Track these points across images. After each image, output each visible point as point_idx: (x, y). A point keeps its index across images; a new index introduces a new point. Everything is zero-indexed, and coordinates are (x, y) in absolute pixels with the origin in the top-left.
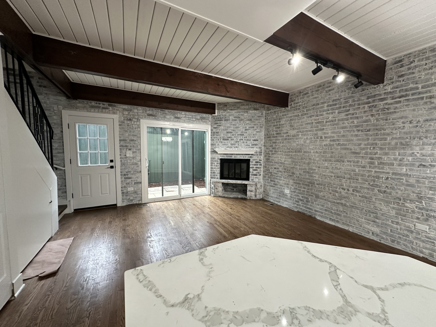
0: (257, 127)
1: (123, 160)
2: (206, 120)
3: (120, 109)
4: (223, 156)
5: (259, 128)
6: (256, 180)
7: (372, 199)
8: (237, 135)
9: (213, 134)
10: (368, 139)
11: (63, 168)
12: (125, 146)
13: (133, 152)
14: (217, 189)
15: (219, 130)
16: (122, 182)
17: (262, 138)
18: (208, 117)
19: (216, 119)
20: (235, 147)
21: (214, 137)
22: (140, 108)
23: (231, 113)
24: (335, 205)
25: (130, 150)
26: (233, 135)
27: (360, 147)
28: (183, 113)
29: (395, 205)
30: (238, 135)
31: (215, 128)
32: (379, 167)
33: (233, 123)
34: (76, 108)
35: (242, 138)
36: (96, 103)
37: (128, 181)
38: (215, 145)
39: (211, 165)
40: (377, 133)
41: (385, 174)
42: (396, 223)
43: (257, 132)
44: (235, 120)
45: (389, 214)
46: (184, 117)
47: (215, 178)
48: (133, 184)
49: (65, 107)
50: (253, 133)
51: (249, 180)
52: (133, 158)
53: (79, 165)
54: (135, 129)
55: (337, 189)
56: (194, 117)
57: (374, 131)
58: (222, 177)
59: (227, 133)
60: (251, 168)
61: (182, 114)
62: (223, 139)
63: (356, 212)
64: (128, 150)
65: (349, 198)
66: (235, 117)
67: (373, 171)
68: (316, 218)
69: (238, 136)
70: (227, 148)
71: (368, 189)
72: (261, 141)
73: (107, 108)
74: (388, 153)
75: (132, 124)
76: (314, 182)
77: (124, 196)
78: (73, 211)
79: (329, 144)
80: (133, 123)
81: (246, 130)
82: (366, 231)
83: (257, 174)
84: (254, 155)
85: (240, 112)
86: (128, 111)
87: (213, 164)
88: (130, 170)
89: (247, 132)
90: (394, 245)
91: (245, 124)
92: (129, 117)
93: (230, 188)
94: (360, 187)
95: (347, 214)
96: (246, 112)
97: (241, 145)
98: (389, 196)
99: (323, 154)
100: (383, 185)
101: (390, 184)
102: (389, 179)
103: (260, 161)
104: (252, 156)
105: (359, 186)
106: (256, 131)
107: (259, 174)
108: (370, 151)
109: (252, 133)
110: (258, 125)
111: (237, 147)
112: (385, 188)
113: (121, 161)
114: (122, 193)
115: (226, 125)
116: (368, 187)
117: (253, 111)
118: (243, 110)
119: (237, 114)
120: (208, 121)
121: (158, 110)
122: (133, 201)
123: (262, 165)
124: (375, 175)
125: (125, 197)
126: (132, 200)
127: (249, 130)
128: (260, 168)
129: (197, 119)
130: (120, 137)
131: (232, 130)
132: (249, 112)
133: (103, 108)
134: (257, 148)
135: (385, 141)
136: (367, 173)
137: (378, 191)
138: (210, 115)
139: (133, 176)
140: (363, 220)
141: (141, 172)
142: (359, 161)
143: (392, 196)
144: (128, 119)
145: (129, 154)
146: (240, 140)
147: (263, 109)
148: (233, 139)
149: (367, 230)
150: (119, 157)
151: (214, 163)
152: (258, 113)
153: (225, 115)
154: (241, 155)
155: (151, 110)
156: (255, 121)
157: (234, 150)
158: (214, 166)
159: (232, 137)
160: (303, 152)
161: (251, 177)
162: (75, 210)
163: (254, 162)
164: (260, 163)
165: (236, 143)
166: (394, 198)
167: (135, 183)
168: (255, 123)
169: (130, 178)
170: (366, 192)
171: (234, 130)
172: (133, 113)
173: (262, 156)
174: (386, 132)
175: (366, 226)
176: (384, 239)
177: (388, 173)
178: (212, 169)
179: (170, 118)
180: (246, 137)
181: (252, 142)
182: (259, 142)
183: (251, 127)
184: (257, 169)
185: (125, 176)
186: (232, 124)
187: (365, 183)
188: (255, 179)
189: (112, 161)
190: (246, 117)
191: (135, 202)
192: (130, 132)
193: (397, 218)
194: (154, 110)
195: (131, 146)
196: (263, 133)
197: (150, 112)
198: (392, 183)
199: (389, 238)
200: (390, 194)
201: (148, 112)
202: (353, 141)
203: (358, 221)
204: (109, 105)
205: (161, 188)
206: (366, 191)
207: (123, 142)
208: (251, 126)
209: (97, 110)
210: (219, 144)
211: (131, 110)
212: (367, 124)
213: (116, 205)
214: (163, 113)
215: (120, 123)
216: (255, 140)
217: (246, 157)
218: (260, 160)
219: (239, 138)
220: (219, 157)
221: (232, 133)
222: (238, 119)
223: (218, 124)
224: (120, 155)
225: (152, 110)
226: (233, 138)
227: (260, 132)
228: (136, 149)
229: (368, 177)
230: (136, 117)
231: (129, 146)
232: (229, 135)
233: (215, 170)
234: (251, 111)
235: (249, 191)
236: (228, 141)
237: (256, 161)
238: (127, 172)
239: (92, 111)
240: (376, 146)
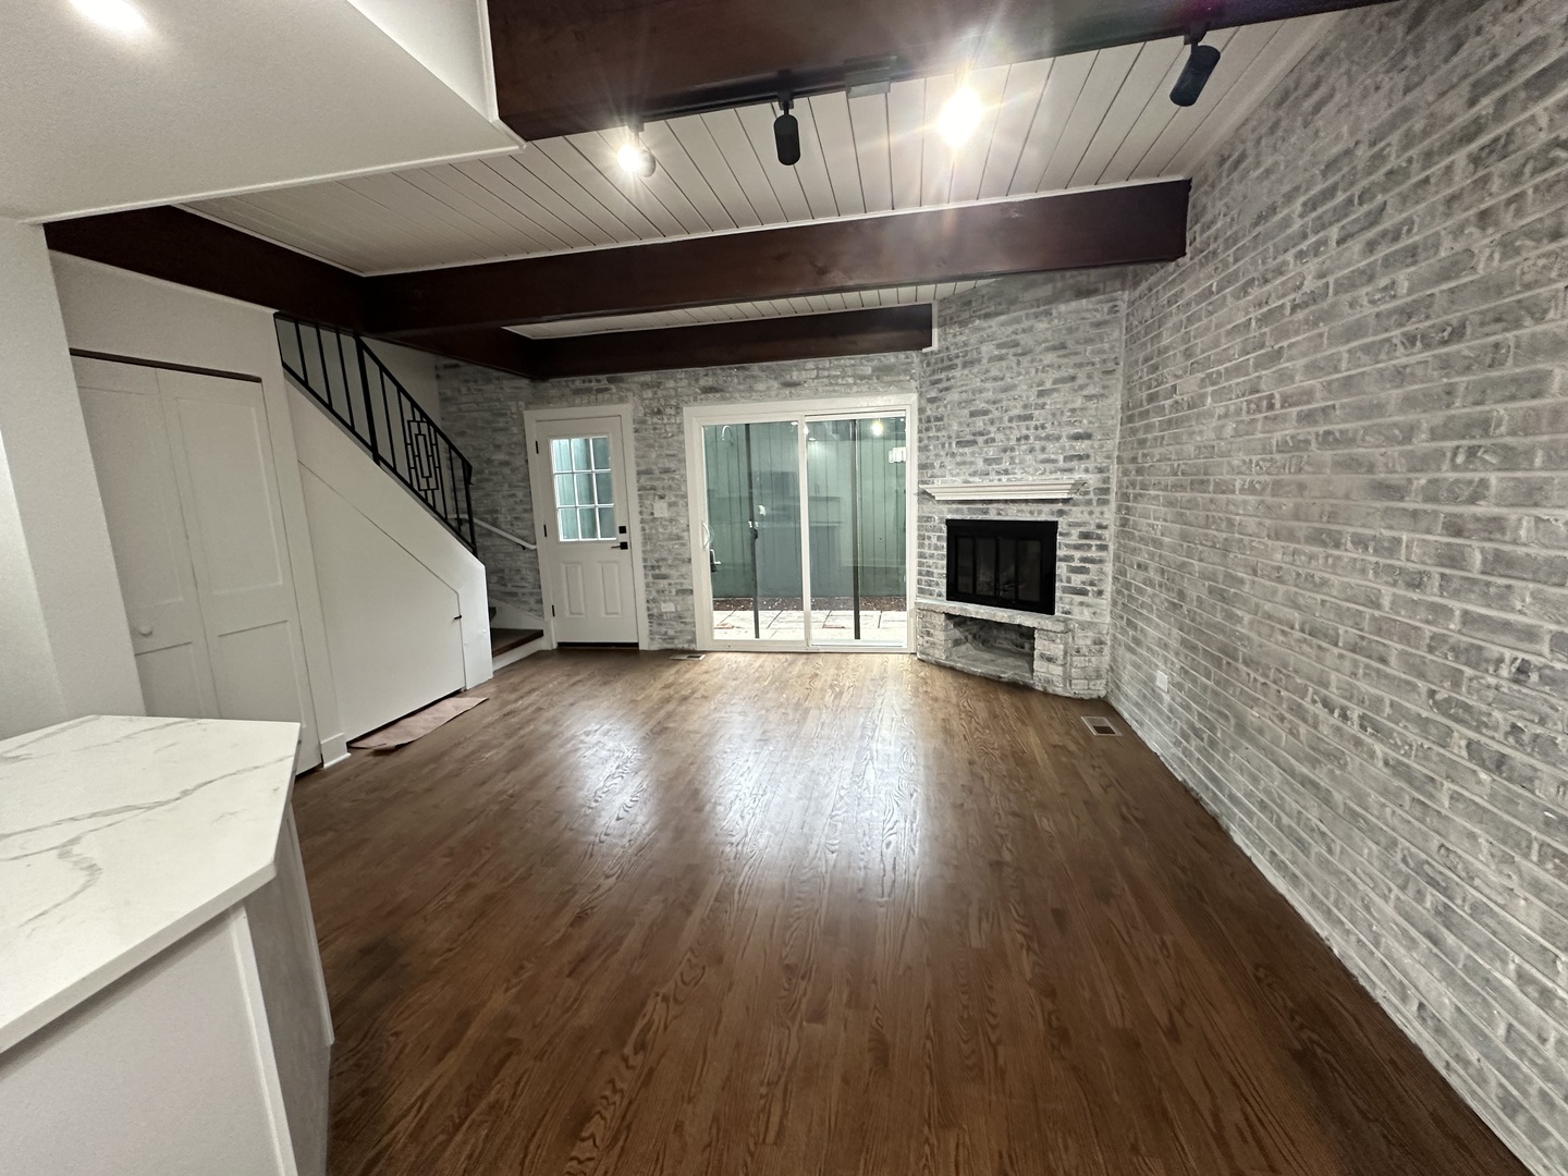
0: (1090, 376)
1: (647, 527)
2: (899, 374)
3: (634, 386)
4: (957, 511)
5: (1096, 379)
6: (1082, 613)
7: (1438, 795)
8: (1006, 418)
9: (925, 425)
10: (1448, 393)
11: (533, 547)
12: (651, 489)
13: (671, 505)
14: (928, 634)
15: (946, 407)
16: (647, 585)
17: (1110, 422)
18: (908, 363)
19: (936, 363)
20: (998, 473)
21: (929, 438)
22: (680, 373)
23: (984, 329)
24: (1293, 789)
25: (662, 497)
26: (992, 422)
27: (1409, 447)
28: (810, 363)
29: (1547, 871)
30: (1011, 420)
31: (932, 401)
32: (1488, 584)
33: (994, 372)
34: (549, 403)
35: (1025, 432)
36: (584, 382)
37: (663, 583)
38: (932, 466)
39: (921, 546)
40: (1497, 346)
41: (1510, 640)
42: (1536, 995)
43: (1089, 398)
44: (1001, 358)
45: (1510, 924)
46: (813, 379)
47: (931, 595)
48: (674, 593)
49: (530, 403)
50: (1069, 406)
51: (1051, 611)
52: (671, 520)
53: (562, 539)
54: (672, 436)
55: (1307, 704)
56: (850, 371)
57: (1487, 329)
58: (953, 594)
59: (972, 414)
60: (1061, 560)
61: (806, 370)
62: (958, 443)
63: (1366, 851)
64: (657, 498)
65: (1346, 764)
66: (999, 346)
67: (1457, 613)
68: (1232, 833)
69: (1010, 425)
70: (971, 479)
71: (1423, 724)
72: (1107, 436)
73: (606, 390)
74: (1541, 488)
75: (665, 425)
76: (1236, 649)
77: (654, 625)
78: (555, 646)
79: (1292, 437)
80: (666, 421)
81: (1041, 394)
82: (1392, 982)
83: (1089, 588)
84: (1074, 505)
85: (1017, 321)
86: (653, 386)
87: (927, 542)
88: (665, 555)
89: (1045, 404)
90: (1511, 1132)
91: (1037, 370)
92: (655, 404)
93: (1008, 636)
94: (1392, 704)
95: (1330, 851)
96: (1042, 313)
97: (1020, 463)
98: (1519, 796)
99: (1273, 496)
100: (1497, 715)
101: (1534, 712)
102: (1534, 677)
103: (1099, 532)
104: (1066, 508)
105: (1388, 703)
106: (1086, 392)
107: (1095, 589)
108: (1452, 476)
109: (1066, 403)
110: (1093, 364)
111: (1006, 472)
112: (1507, 734)
113: (643, 529)
114: (649, 615)
115: (966, 385)
116: (1425, 714)
117: (1074, 305)
118: (1032, 306)
119: (1010, 329)
120: (908, 378)
121: (730, 369)
122: (676, 641)
123: (1112, 547)
124: (1464, 639)
125: (655, 627)
126: (672, 638)
127: (1055, 395)
128: (1101, 561)
129: (862, 378)
130: (638, 465)
131: (987, 402)
132: (1054, 312)
133: (600, 391)
134: (1087, 471)
135: (1534, 397)
136: (1428, 622)
137: (1469, 746)
138: (913, 354)
139: (673, 572)
140: (1389, 910)
141: (690, 560)
142: (1398, 541)
143: (1534, 804)
144: (653, 410)
145: (661, 509)
146: (1018, 440)
147: (1117, 284)
148: (993, 440)
149: (1399, 976)
150: (639, 517)
151: (929, 538)
152: (1096, 310)
153: (965, 345)
154: (1023, 506)
155: (710, 373)
156: (1080, 348)
157: (996, 483)
158: (929, 549)
159: (989, 433)
160: (1211, 488)
161: (1061, 598)
162: (560, 644)
163: (1075, 532)
164: (1099, 537)
165: (1002, 454)
166: (1548, 822)
167: (678, 592)
168: (1078, 359)
169: (664, 577)
170: (1411, 746)
171: (994, 402)
172: (665, 393)
173: (1109, 510)
174: (1545, 333)
175: (1399, 950)
176: (1465, 1069)
177: (1530, 635)
178: (923, 560)
179: (769, 388)
180: (1043, 427)
181: (1068, 448)
182: (1096, 445)
183: (1063, 380)
184: (1087, 565)
185: (655, 571)
186: (987, 375)
187: (1414, 687)
188: (1076, 610)
189: (623, 530)
190: (1041, 337)
191: (679, 644)
192: (661, 447)
193: (1545, 962)
194: (719, 372)
195: (663, 488)
196: (1116, 400)
197: (708, 381)
198: (1549, 710)
199: (1494, 1075)
200: (1528, 781)
201: (703, 382)
202: (1382, 416)
203: (1367, 908)
204: (610, 381)
205: (750, 614)
206: (1414, 736)
207: (646, 476)
208: (1064, 373)
209: (585, 398)
210: (946, 464)
211: (658, 385)
212: (1452, 291)
213: (636, 645)
214: (745, 379)
215: (637, 426)
216: (1077, 437)
217: (1040, 512)
218: (1100, 526)
219: (1016, 434)
220: (942, 512)
221: (990, 416)
222: (1012, 351)
223: (940, 386)
224: (641, 513)
225: (714, 374)
226: (992, 435)
227: (1102, 395)
228: (676, 496)
229: (1431, 649)
230: (673, 402)
231: (661, 485)
232: (979, 423)
233: (931, 561)
234: (1063, 308)
235: (1042, 656)
236: (975, 448)
237: (1082, 529)
238: (657, 561)
239: (577, 402)
240: (1483, 442)
